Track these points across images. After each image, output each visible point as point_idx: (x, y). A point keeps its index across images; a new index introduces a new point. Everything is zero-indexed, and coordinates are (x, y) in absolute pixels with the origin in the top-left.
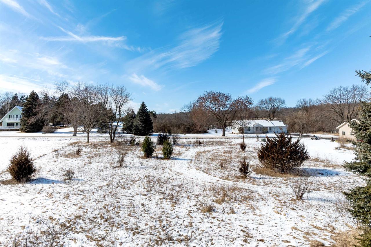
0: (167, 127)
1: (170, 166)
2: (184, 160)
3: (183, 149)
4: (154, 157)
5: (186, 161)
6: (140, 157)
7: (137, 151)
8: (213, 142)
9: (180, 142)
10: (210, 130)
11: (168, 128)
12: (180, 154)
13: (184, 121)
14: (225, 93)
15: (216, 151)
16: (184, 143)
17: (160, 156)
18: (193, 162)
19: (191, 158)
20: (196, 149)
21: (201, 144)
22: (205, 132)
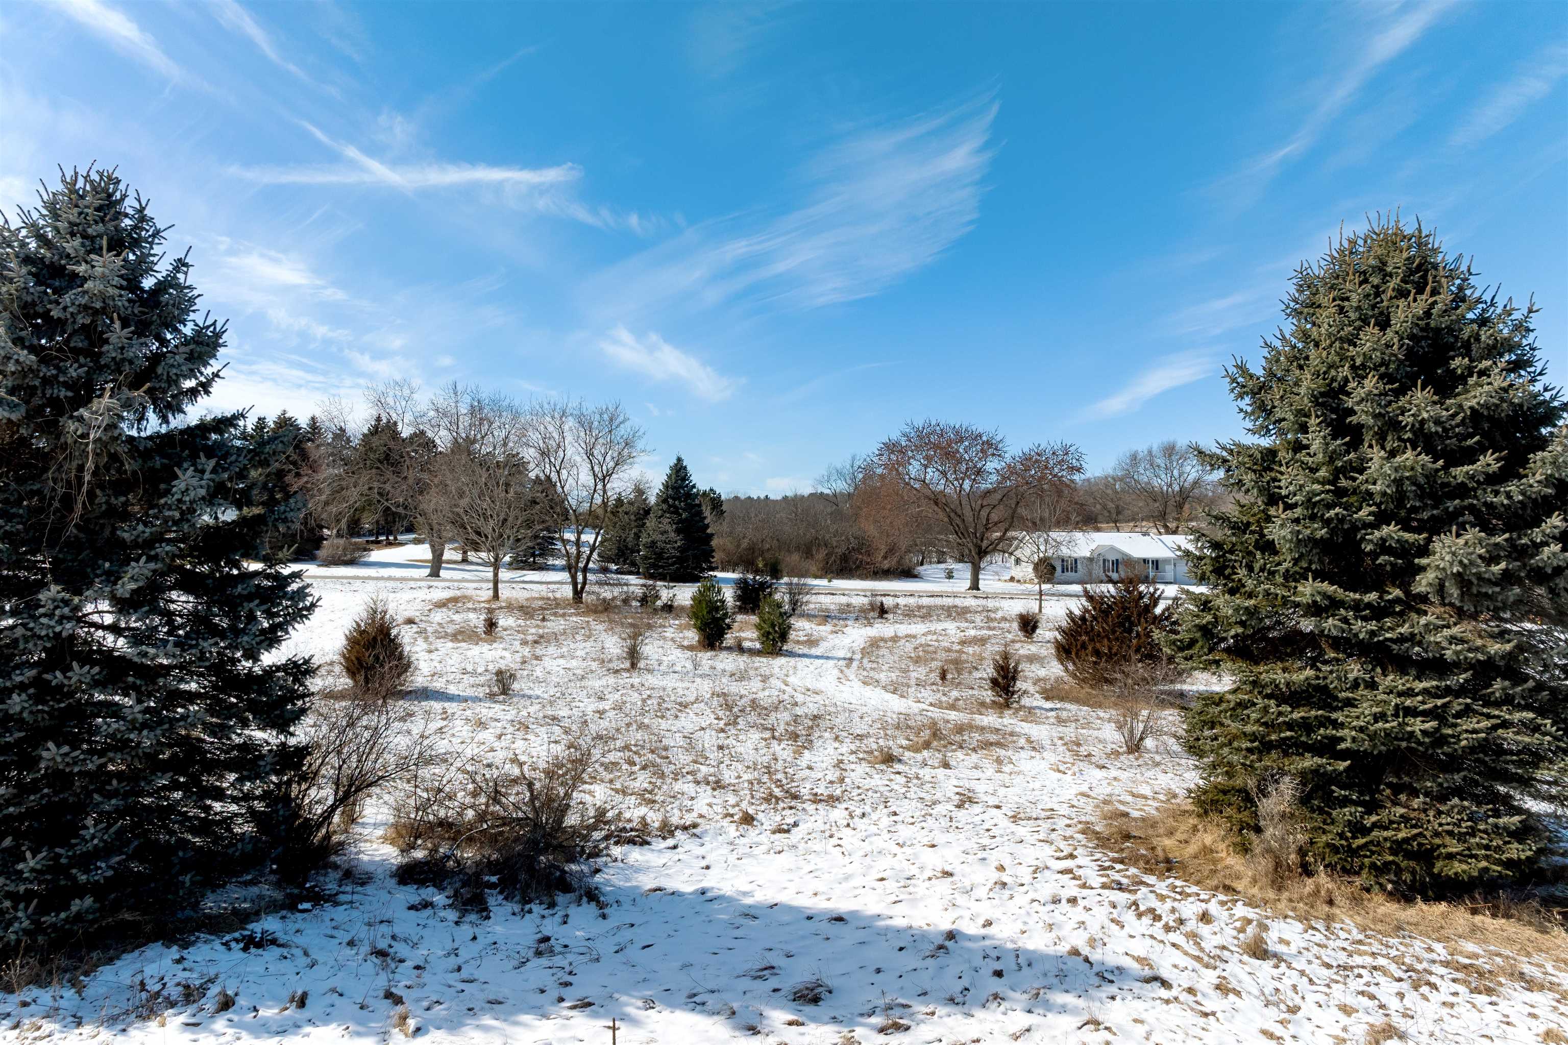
0: (762, 553)
1: (784, 671)
2: (828, 658)
3: (822, 628)
4: (729, 649)
5: (831, 663)
6: (683, 647)
7: (672, 630)
8: (929, 607)
9: (812, 606)
10: (925, 567)
11: (768, 556)
12: (812, 642)
13: (828, 532)
14: (980, 430)
15: (935, 637)
16: (827, 610)
17: (746, 644)
18: (855, 664)
19: (849, 655)
20: (868, 628)
21: (886, 612)
22: (908, 574)
